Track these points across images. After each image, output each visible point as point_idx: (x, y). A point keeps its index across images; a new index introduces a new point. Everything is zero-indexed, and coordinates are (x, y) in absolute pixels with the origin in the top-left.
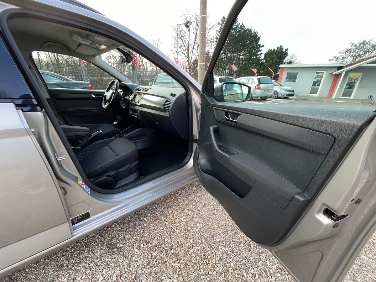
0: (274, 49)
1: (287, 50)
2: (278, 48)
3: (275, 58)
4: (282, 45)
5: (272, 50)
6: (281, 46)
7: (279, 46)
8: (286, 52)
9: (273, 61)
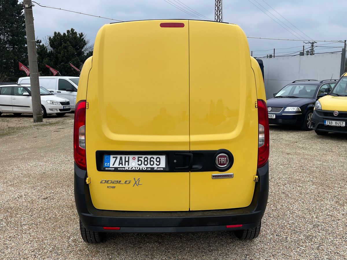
0: (64, 34)
1: (81, 35)
2: (68, 31)
3: (71, 48)
4: (74, 29)
5: (62, 34)
6: (72, 30)
7: (70, 30)
8: (82, 38)
9: (68, 51)
